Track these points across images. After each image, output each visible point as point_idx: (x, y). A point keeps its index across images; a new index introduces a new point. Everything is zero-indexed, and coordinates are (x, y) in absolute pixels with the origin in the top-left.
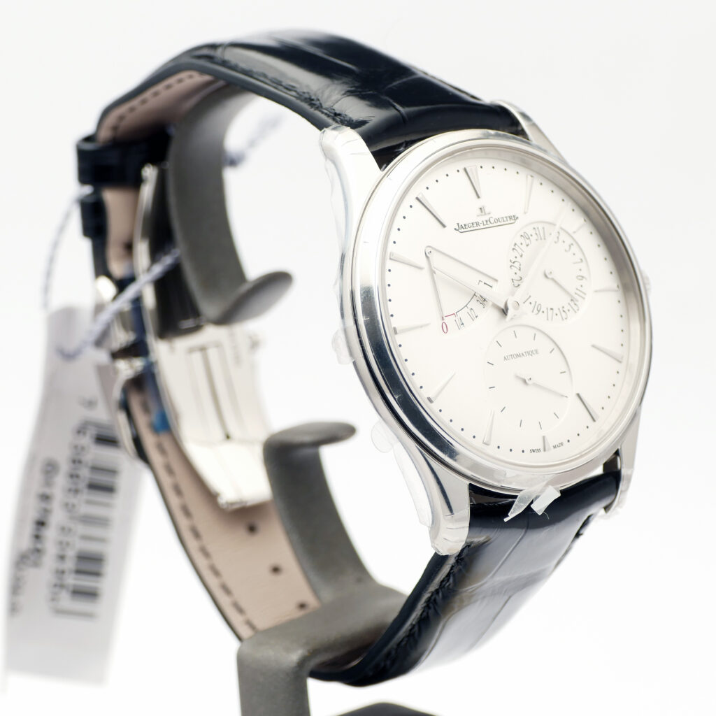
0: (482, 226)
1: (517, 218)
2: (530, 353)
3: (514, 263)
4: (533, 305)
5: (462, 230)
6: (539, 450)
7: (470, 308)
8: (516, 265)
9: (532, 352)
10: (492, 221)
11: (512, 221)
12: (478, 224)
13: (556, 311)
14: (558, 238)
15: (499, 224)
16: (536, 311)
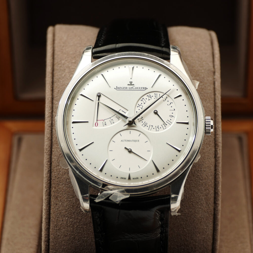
0: (128, 89)
1: (147, 89)
2: (135, 141)
3: (140, 105)
4: (143, 123)
5: (118, 89)
6: (125, 178)
7: (111, 119)
8: (141, 106)
9: (136, 141)
10: (134, 88)
11: (144, 89)
12: (126, 88)
13: (154, 127)
14: (166, 99)
15: (137, 89)
16: (144, 125)
